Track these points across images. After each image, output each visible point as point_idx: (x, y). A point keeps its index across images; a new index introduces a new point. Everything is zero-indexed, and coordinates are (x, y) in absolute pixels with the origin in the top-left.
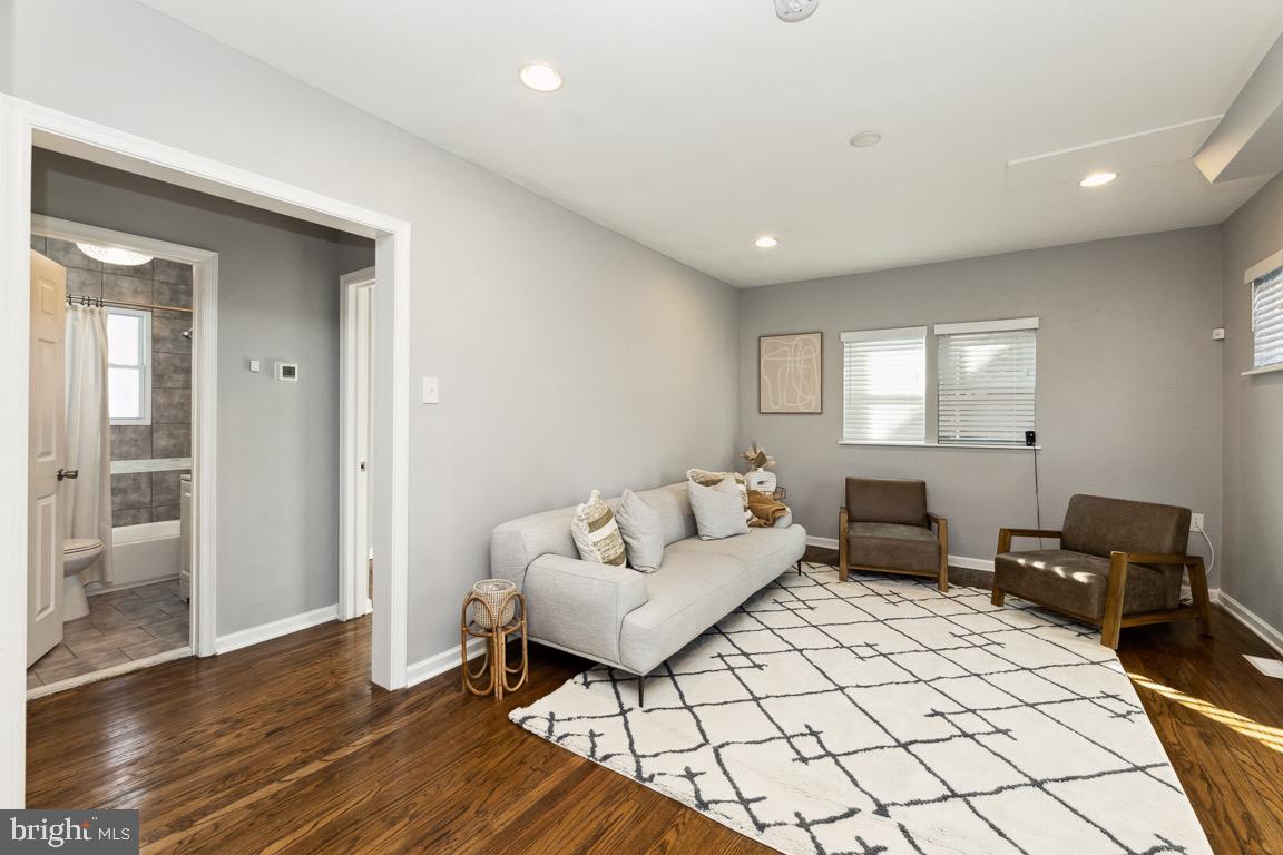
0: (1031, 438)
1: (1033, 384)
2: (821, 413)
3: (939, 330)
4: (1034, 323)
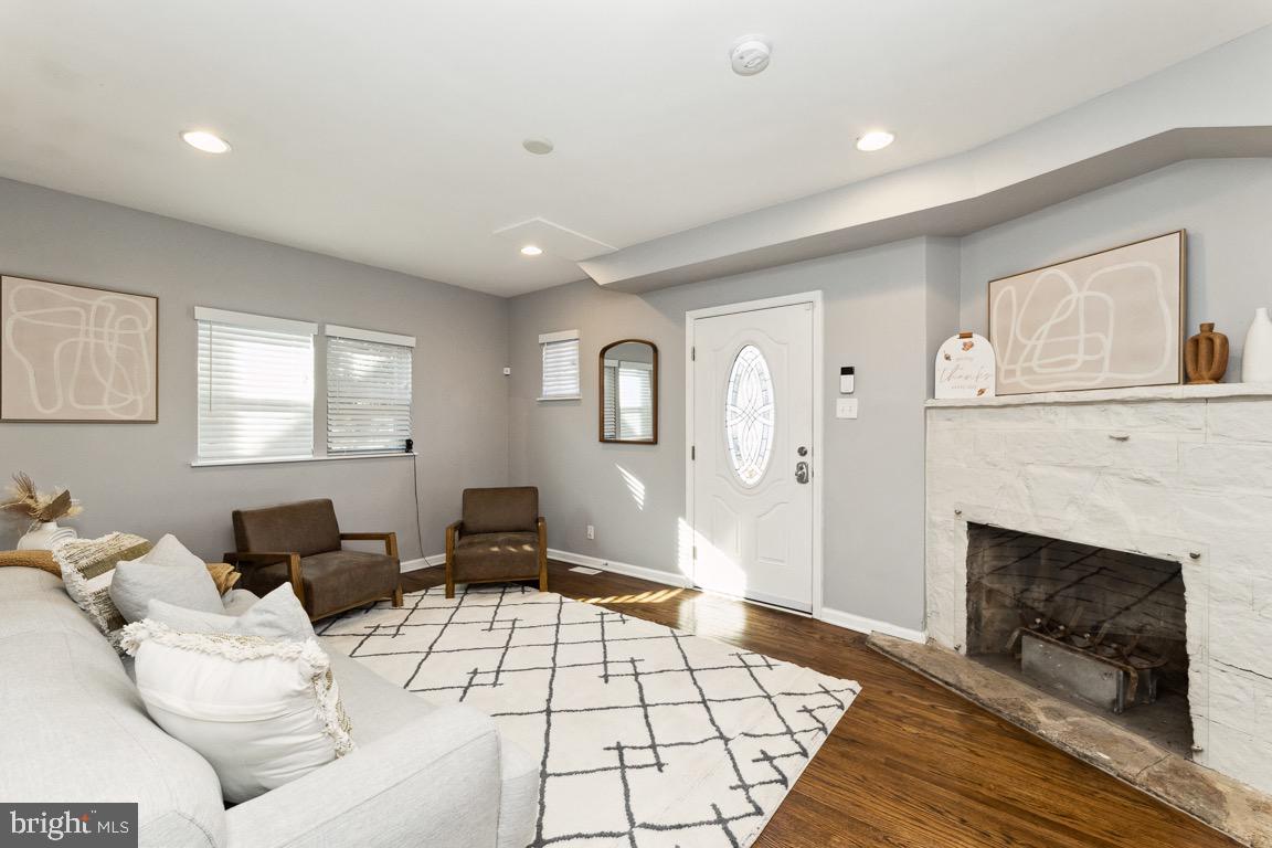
0: (409, 445)
1: (410, 396)
2: (156, 422)
3: (330, 330)
4: (411, 341)
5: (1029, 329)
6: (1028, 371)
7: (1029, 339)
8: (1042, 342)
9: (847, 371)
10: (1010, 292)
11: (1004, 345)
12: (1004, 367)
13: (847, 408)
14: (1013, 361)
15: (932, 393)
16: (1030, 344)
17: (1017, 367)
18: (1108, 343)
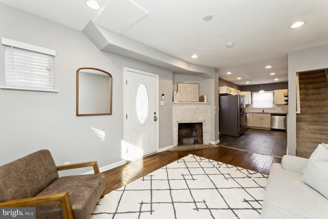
5: (184, 92)
6: (183, 98)
7: (184, 93)
8: (185, 94)
9: (163, 95)
10: (181, 86)
11: (180, 94)
12: (180, 97)
13: (162, 103)
14: (181, 97)
15: (173, 101)
16: (184, 94)
17: (182, 97)
18: (193, 96)
